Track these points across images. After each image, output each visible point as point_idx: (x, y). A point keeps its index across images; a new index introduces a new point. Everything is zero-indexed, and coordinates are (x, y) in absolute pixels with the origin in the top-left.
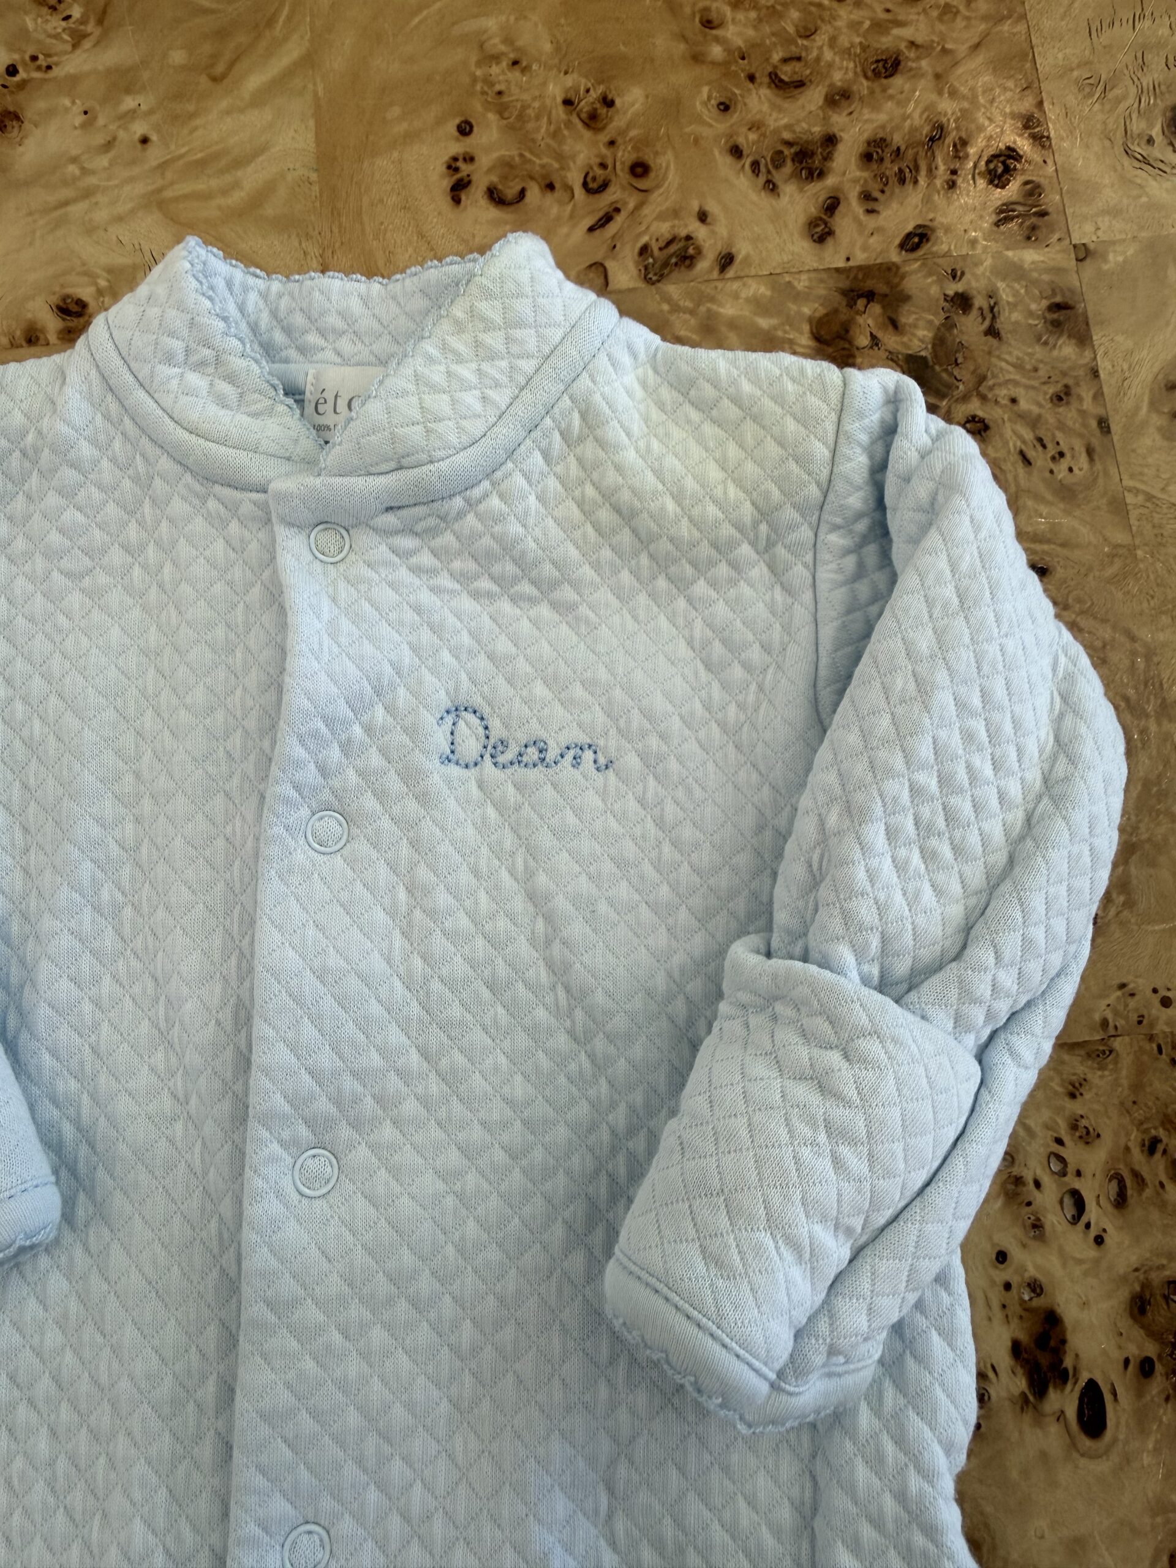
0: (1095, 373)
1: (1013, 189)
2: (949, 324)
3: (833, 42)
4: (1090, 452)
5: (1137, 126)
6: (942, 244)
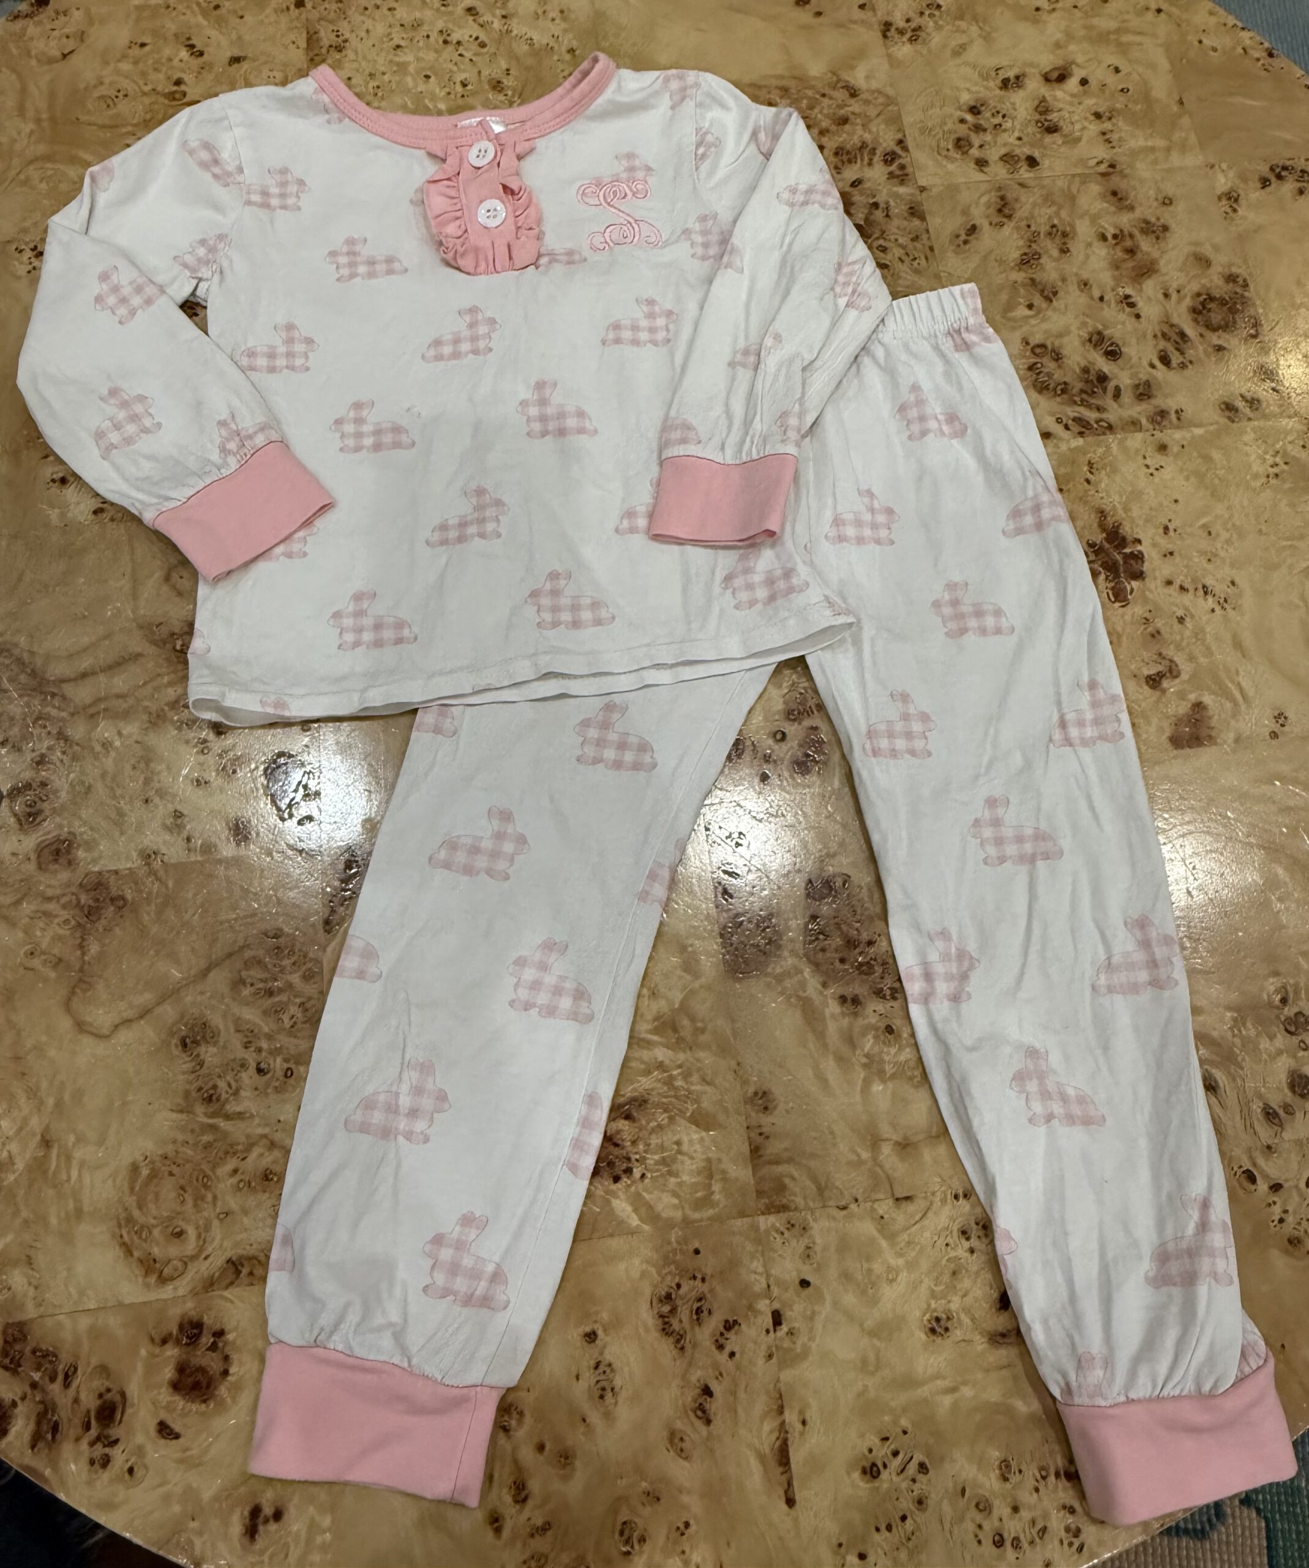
0: (927, 231)
1: (893, 167)
2: (870, 213)
3: (821, 112)
4: (927, 258)
5: (943, 144)
6: (867, 185)
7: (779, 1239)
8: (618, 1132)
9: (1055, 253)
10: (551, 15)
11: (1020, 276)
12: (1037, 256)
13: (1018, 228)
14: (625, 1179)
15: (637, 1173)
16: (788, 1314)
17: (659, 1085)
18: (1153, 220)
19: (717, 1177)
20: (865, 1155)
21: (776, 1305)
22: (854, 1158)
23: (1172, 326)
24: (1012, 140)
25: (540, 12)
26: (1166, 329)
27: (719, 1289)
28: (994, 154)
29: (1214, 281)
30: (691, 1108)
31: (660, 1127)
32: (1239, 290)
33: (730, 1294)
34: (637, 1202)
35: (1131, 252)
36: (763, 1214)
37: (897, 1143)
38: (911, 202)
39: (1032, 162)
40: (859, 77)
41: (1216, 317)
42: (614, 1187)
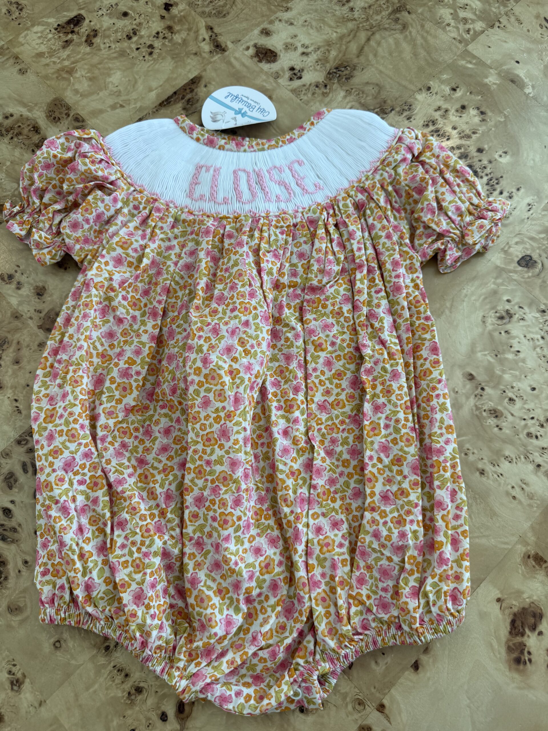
10: (517, 489)
25: (524, 486)
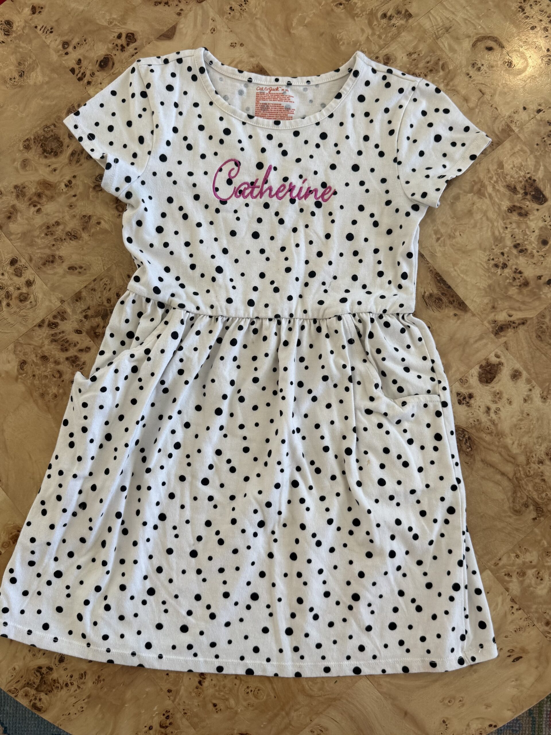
7: (518, 123)
8: (521, 189)
9: (61, 227)
11: (85, 236)
12: (68, 234)
13: (58, 249)
14: (533, 178)
15: (528, 176)
16: (535, 109)
17: (500, 185)
18: (14, 194)
19: (513, 151)
20: (477, 110)
21: (536, 113)
22: (480, 113)
23: (70, 161)
24: (6, 277)
26: (74, 162)
27: (543, 133)
28: (20, 281)
29: (33, 155)
30: (500, 171)
31: (511, 177)
32: (32, 142)
33: (542, 128)
34: (536, 170)
35: (39, 195)
36: (514, 131)
37: (467, 102)
38: (73, 302)
39: (13, 262)
40: (13, 366)
41: (54, 145)
42: (537, 180)
